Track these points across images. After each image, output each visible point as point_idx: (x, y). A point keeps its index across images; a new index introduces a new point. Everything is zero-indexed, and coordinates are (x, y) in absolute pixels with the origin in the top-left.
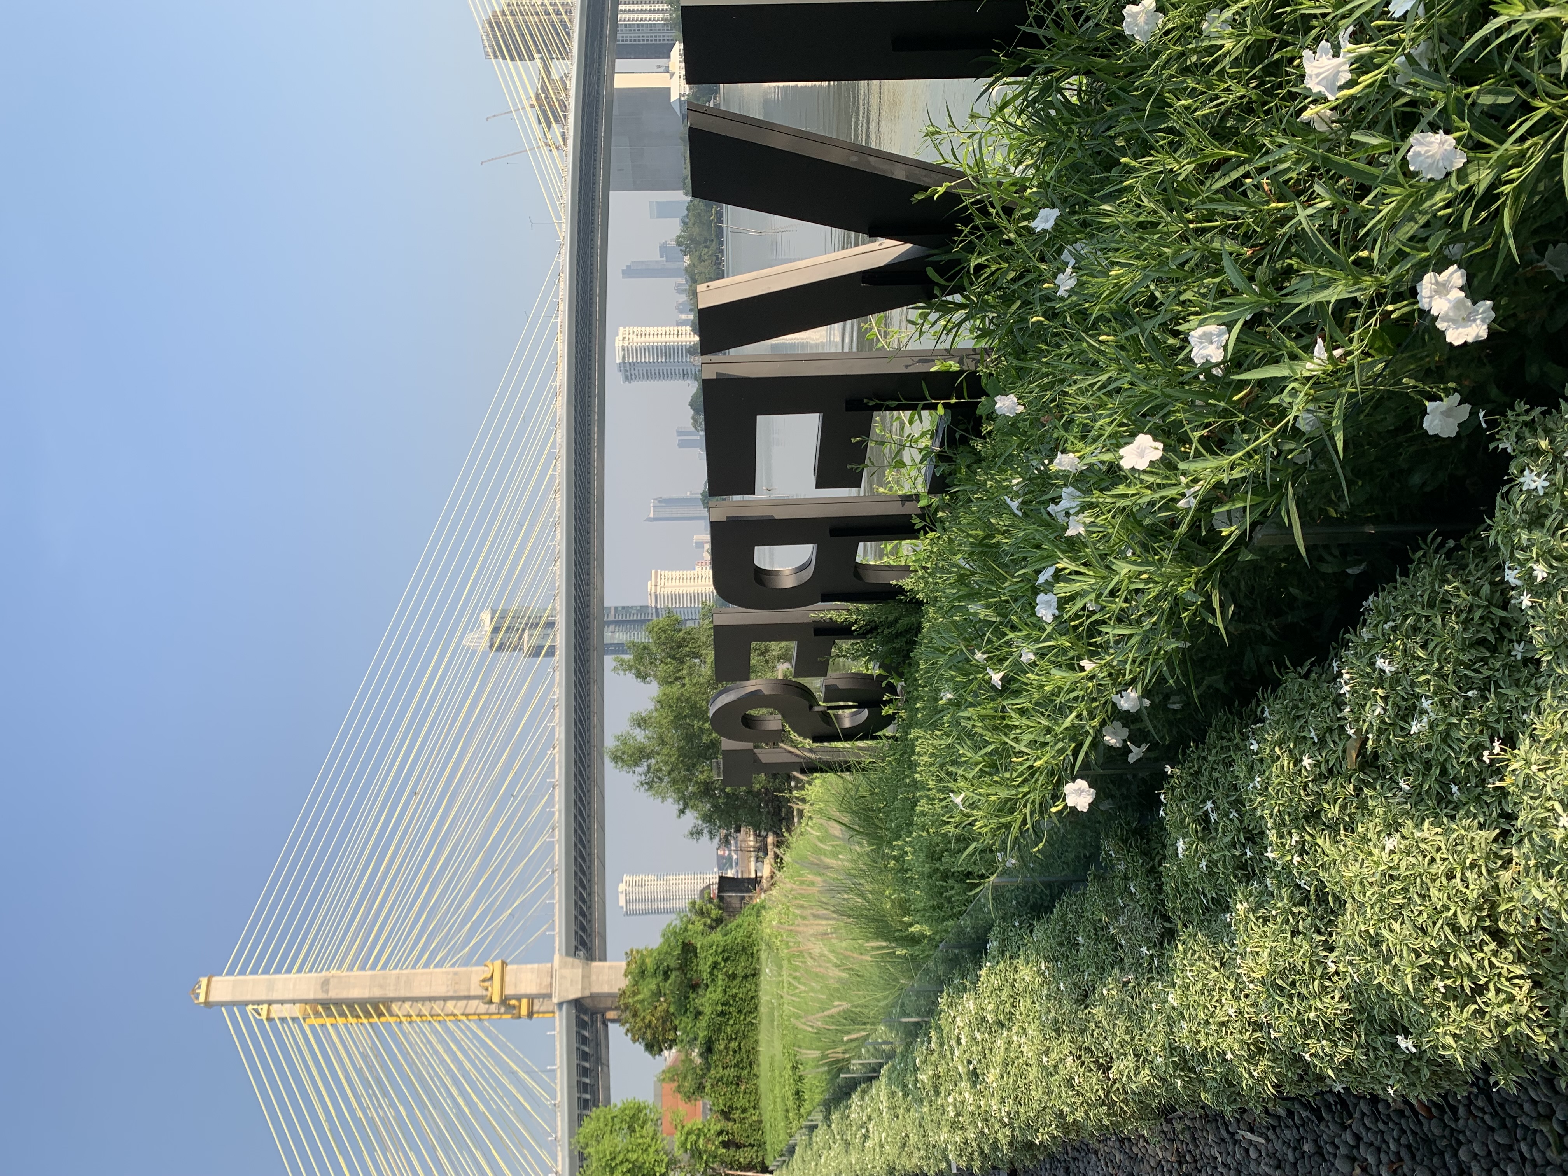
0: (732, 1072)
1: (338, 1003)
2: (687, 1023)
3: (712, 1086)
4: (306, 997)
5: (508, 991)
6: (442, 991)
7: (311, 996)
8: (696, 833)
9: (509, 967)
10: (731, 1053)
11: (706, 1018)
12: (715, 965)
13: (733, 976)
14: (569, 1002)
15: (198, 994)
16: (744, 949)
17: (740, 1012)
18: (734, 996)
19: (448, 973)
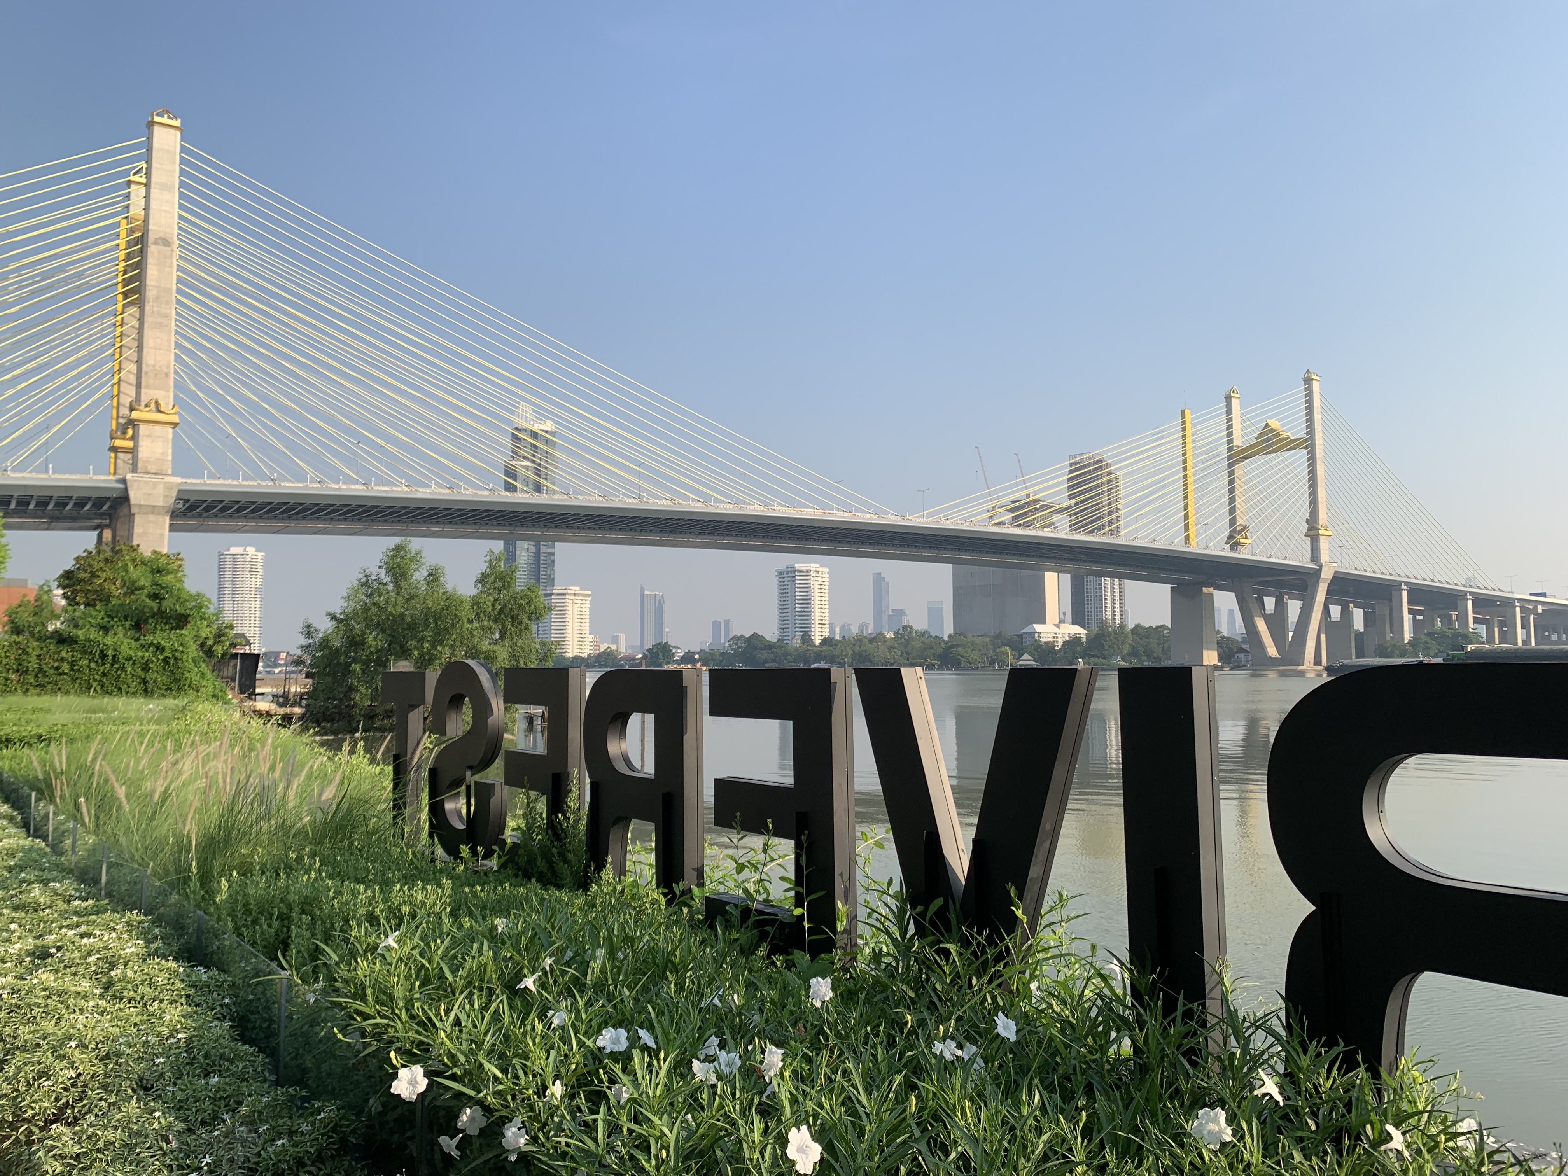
0: (33, 664)
1: (142, 252)
2: (95, 618)
3: (17, 643)
4: (151, 221)
5: (143, 428)
6: (149, 358)
7: (151, 227)
8: (309, 631)
9: (171, 430)
10: (56, 664)
11: (100, 639)
12: (160, 648)
13: (146, 668)
14: (126, 490)
15: (163, 116)
16: (176, 680)
17: (104, 675)
18: (123, 669)
19: (168, 367)
